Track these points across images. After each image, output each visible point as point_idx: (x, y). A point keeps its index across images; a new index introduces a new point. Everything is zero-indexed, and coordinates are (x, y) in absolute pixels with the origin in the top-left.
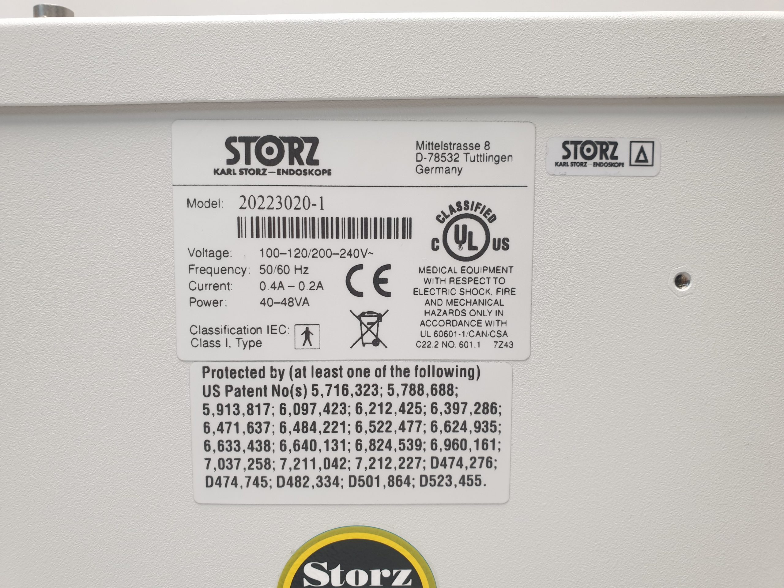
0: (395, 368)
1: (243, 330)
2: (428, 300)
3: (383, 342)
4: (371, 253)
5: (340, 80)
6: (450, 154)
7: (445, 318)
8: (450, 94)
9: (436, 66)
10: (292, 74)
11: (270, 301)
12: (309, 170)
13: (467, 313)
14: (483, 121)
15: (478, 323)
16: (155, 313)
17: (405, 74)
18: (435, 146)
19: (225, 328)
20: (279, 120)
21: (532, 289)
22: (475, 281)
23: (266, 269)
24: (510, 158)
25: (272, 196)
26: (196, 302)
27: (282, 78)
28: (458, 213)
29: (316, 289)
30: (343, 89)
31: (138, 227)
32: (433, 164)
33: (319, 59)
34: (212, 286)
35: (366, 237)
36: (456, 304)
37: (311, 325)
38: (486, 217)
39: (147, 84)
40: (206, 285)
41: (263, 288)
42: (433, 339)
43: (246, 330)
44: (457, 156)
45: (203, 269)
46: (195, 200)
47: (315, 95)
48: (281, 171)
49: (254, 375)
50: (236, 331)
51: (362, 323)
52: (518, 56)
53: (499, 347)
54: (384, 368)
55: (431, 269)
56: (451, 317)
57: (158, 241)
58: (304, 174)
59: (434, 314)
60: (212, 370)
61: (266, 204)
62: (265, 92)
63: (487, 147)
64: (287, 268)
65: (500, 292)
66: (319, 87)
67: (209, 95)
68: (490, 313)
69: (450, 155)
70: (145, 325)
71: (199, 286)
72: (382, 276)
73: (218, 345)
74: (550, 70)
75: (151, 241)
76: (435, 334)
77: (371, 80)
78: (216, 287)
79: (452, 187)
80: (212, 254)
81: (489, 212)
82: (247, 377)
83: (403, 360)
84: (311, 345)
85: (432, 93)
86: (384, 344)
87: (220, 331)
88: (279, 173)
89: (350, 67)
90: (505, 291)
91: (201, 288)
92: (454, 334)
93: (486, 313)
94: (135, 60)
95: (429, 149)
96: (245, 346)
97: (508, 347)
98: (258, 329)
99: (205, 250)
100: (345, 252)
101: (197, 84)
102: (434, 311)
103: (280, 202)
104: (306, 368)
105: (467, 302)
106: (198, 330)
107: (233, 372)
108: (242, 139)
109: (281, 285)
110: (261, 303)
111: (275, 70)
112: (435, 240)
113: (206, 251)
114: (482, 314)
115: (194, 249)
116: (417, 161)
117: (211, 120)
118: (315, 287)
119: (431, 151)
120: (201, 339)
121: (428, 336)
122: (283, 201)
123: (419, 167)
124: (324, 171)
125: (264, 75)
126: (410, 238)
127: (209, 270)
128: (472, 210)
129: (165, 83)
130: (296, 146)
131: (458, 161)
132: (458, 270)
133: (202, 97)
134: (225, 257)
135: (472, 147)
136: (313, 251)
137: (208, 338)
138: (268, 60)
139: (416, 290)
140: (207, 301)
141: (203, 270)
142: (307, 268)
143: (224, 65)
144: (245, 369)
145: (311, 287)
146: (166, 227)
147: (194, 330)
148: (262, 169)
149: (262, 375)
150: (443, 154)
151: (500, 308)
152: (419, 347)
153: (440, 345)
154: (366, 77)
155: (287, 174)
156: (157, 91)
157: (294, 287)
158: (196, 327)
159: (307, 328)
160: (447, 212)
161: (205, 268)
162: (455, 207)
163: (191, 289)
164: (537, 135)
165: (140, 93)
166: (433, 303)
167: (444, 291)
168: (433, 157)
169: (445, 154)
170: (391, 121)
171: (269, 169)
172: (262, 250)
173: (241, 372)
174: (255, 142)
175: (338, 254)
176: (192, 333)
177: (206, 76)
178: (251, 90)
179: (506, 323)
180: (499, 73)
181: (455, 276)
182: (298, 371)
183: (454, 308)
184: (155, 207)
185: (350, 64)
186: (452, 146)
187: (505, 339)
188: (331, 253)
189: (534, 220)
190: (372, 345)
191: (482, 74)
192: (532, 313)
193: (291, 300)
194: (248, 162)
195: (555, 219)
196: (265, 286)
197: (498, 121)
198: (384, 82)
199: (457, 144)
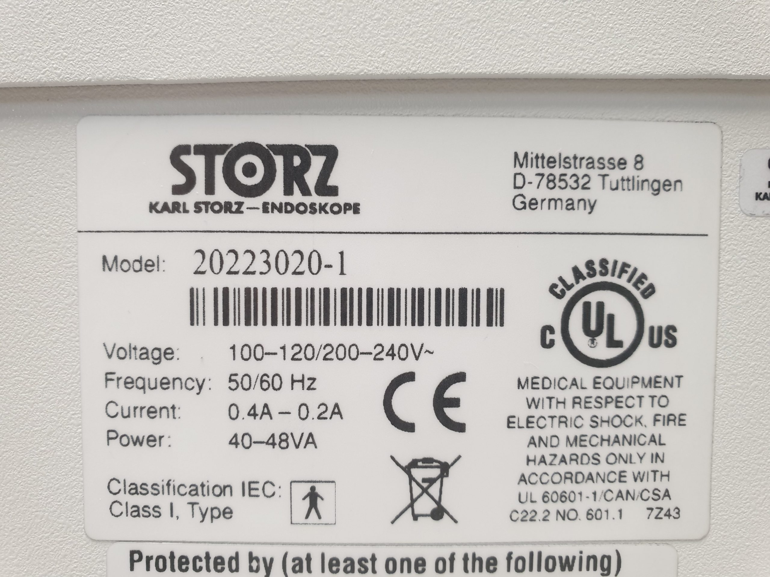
0: (470, 557)
1: (200, 489)
2: (533, 438)
3: (451, 513)
4: (430, 352)
5: (379, 44)
6: (574, 175)
7: (563, 469)
8: (576, 70)
9: (551, 21)
10: (292, 33)
11: (247, 438)
12: (320, 204)
13: (602, 459)
14: (631, 120)
15: (620, 476)
16: (47, 456)
17: (496, 34)
18: (549, 162)
19: (168, 485)
20: (266, 114)
21: (713, 416)
22: (617, 402)
23: (239, 381)
24: (678, 184)
25: (252, 250)
26: (118, 439)
27: (272, 41)
28: (589, 281)
29: (329, 417)
30: (384, 59)
31: (18, 305)
32: (543, 193)
33: (340, 6)
34: (145, 411)
35: (421, 323)
36: (583, 443)
37: (320, 482)
38: (638, 288)
39: (30, 51)
40: (135, 408)
41: (234, 415)
42: (540, 507)
43: (205, 489)
44: (586, 179)
45: (129, 380)
46: (116, 258)
47: (332, 69)
48: (270, 207)
49: (219, 567)
50: (188, 490)
51: (411, 479)
52: (697, 5)
53: (656, 518)
54: (452, 558)
55: (540, 381)
56: (573, 468)
57: (52, 330)
58: (310, 212)
59: (545, 462)
60: (147, 557)
61: (241, 266)
62: (242, 66)
63: (639, 166)
64: (277, 379)
65: (659, 420)
66: (339, 55)
67: (141, 72)
68: (641, 458)
69: (574, 178)
70: (29, 477)
71: (122, 410)
72: (450, 393)
73: (157, 514)
74: (752, 30)
75: (40, 330)
76: (544, 497)
77: (435, 43)
78: (153, 412)
79: (579, 233)
80: (145, 354)
81: (643, 280)
82: (208, 570)
83: (486, 544)
84: (320, 517)
85: (545, 67)
86: (452, 518)
87: (160, 489)
88: (265, 209)
89: (395, 21)
90: (669, 419)
91: (126, 414)
92: (578, 496)
93: (635, 459)
94: (11, 8)
95: (537, 167)
96: (204, 516)
97: (671, 517)
98: (225, 487)
99: (133, 346)
100: (383, 350)
101: (120, 51)
102: (543, 457)
103: (267, 262)
104: (312, 556)
105: (603, 440)
106: (121, 486)
107: (184, 560)
108: (200, 149)
109: (267, 411)
110: (231, 443)
111: (261, 26)
112: (547, 329)
113: (135, 349)
114: (628, 460)
115: (115, 345)
116: (515, 187)
117: (145, 115)
118: (328, 414)
119: (540, 170)
120: (127, 503)
121: (532, 502)
122: (272, 260)
123: (519, 200)
124: (347, 207)
125: (241, 34)
126: (502, 324)
127: (140, 383)
128: (613, 275)
129: (63, 49)
130: (297, 161)
131: (589, 188)
132: (588, 383)
133: (129, 74)
134: (167, 359)
135: (613, 164)
136: (324, 348)
137: (140, 500)
138: (250, 9)
139: (511, 420)
140: (138, 438)
141: (129, 383)
142: (314, 379)
143: (170, 17)
144: (205, 555)
145: (321, 414)
146: (66, 305)
147: (115, 486)
148: (236, 203)
149: (234, 566)
150: (562, 175)
151: (659, 450)
152: (515, 521)
153: (552, 516)
154: (426, 39)
155: (280, 211)
156: (49, 63)
157: (289, 413)
158: (119, 482)
159: (313, 489)
160: (570, 279)
161: (132, 379)
162: (584, 271)
163: (109, 416)
164: (725, 145)
165: (17, 68)
166: (542, 442)
167: (563, 420)
168: (545, 181)
169: (565, 175)
170: (469, 116)
171: (248, 202)
172: (233, 348)
173: (198, 560)
174: (222, 153)
175: (371, 353)
176: (111, 492)
177: (138, 37)
178: (218, 62)
179: (668, 476)
180: (662, 35)
181: (582, 394)
182: (297, 562)
183: (579, 451)
184: (47, 270)
185: (396, 15)
186: (578, 161)
187: (665, 504)
188: (358, 352)
189: (718, 294)
190: (430, 519)
191: (632, 36)
192: (714, 458)
193: (284, 437)
194: (210, 189)
195: (755, 293)
196: (238, 412)
197: (657, 121)
198: (457, 46)
199: (587, 157)
